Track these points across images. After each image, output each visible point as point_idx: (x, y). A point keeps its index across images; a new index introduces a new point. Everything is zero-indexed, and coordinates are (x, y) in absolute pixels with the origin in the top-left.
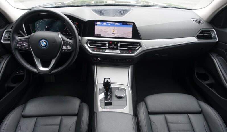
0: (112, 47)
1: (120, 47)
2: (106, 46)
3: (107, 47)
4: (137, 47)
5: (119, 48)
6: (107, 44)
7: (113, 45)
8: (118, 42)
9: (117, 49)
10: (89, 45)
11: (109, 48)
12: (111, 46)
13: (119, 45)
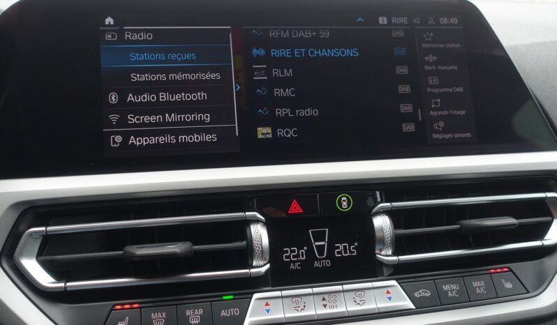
0: (310, 252)
1: (400, 245)
2: (244, 256)
3: (261, 267)
4: (546, 227)
5: (386, 255)
6: (260, 234)
7: (320, 237)
8: (363, 190)
9: (365, 267)
10: (32, 266)
11: (281, 277)
12: (303, 241)
13: (382, 223)
